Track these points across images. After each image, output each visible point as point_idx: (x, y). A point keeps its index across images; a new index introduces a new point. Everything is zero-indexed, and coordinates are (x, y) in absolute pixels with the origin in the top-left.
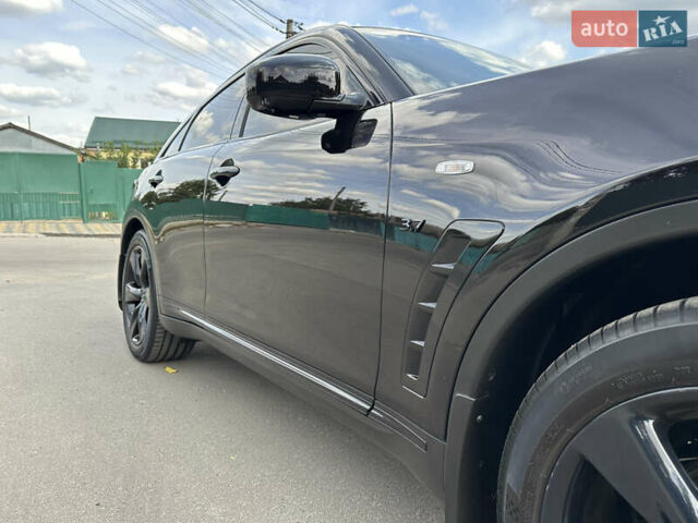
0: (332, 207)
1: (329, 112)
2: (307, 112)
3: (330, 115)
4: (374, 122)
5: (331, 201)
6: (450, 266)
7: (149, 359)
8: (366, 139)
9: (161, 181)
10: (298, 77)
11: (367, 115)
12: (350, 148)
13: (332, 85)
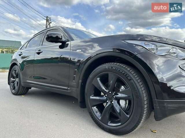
0: (59, 59)
1: (60, 42)
2: (57, 42)
3: (61, 43)
4: (68, 44)
5: (59, 58)
6: (78, 64)
7: (18, 94)
8: (67, 47)
9: (22, 54)
10: (54, 36)
11: (67, 43)
12: (64, 48)
13: (61, 38)
